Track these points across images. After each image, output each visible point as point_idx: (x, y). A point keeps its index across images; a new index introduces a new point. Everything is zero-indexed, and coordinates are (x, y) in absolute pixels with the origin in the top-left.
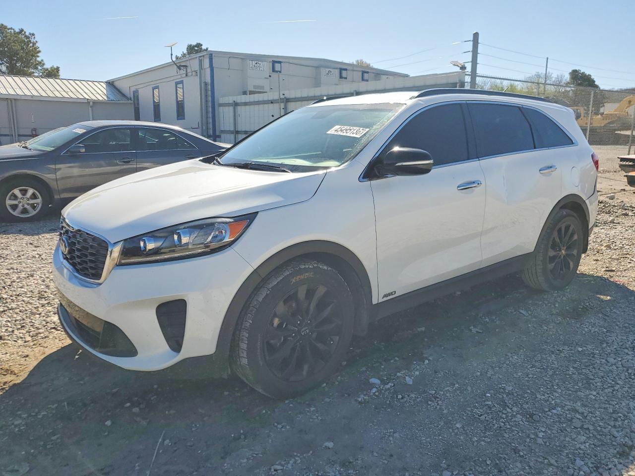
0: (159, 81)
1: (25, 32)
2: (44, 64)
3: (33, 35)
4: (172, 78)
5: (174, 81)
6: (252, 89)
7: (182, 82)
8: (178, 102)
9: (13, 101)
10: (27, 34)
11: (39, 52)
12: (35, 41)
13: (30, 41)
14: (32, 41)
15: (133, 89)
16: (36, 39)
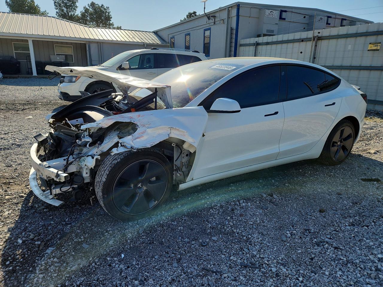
0: (191, 30)
1: (104, 7)
3: (108, 8)
4: (202, 27)
5: (203, 29)
6: (266, 33)
7: (210, 29)
8: (204, 44)
9: (101, 44)
11: (111, 18)
13: (107, 12)
14: (108, 12)
15: (171, 36)
16: (110, 10)
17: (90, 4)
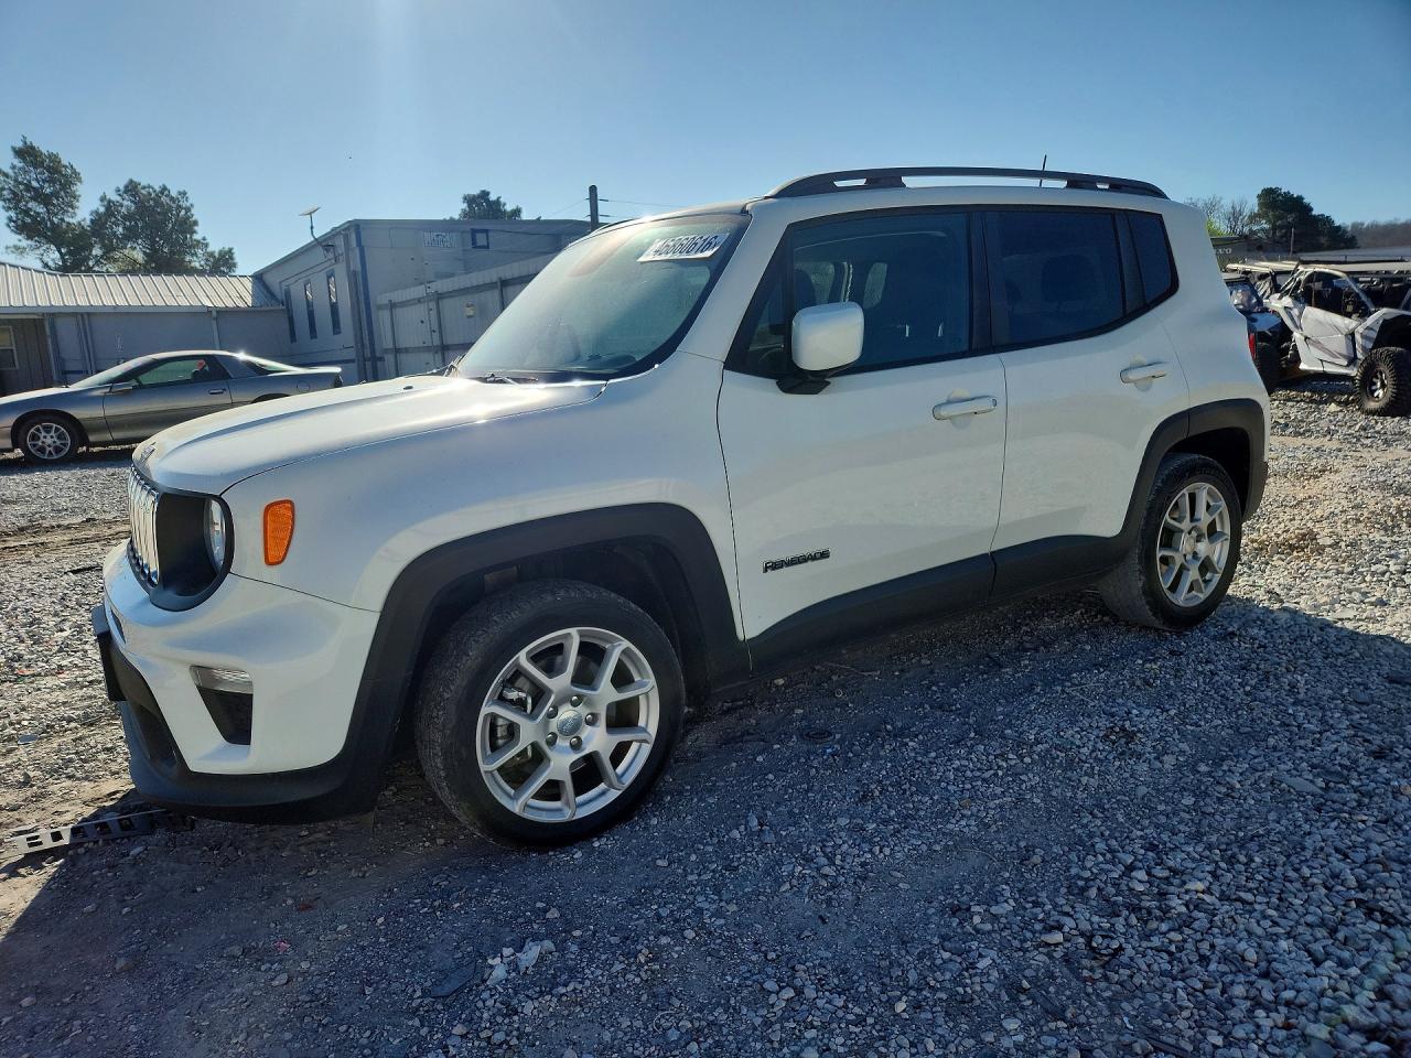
1: (170, 192)
2: (207, 245)
3: (185, 193)
5: (325, 271)
8: (332, 305)
10: (174, 194)
12: (188, 204)
14: (183, 206)
15: (284, 286)
16: (190, 202)
17: (122, 188)
